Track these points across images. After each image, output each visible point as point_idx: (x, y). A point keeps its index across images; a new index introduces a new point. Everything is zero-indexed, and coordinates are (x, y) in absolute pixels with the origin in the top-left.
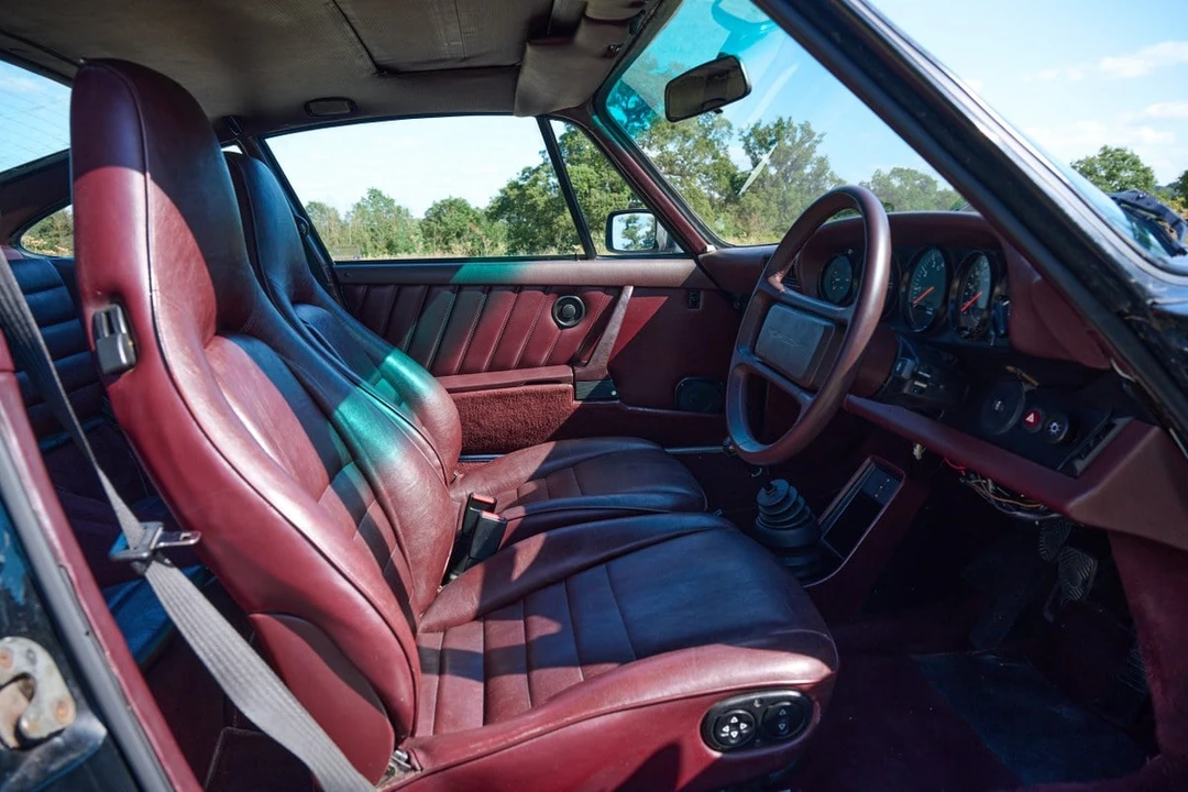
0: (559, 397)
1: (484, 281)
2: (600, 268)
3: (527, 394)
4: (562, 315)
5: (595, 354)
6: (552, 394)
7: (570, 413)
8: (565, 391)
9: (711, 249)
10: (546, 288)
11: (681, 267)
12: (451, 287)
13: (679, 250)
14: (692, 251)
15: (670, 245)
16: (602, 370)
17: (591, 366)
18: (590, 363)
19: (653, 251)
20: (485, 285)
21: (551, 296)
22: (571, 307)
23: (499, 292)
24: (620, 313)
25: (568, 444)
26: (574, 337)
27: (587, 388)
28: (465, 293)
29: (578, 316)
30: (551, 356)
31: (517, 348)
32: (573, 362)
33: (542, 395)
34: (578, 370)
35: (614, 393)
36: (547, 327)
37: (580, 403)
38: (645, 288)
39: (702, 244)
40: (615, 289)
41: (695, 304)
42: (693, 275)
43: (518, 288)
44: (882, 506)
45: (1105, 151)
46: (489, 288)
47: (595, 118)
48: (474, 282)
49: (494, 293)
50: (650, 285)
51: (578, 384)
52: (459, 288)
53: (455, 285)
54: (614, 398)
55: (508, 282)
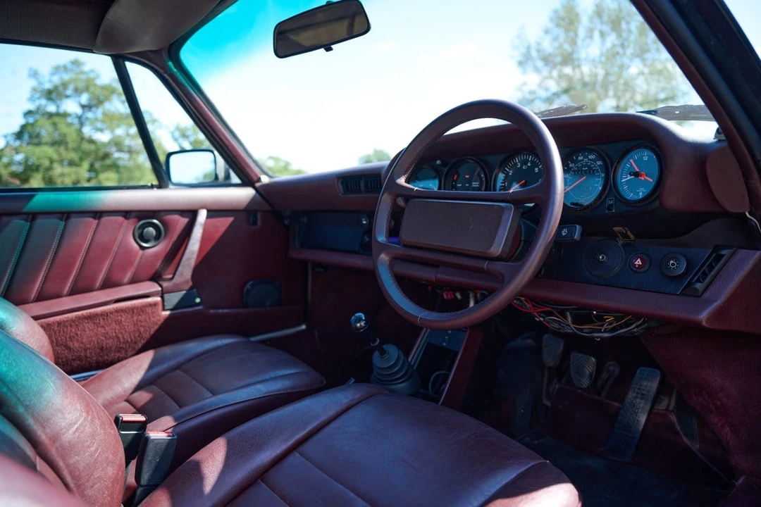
0: (149, 310)
1: (63, 210)
2: (170, 196)
3: (117, 311)
4: (143, 238)
5: (180, 269)
6: (142, 309)
7: (160, 323)
8: (155, 304)
9: (265, 180)
10: (127, 214)
11: (244, 194)
12: (25, 216)
13: (235, 179)
14: (247, 180)
15: (228, 177)
16: (187, 282)
17: (177, 279)
18: (176, 277)
19: (215, 182)
20: (62, 213)
21: (132, 221)
22: (151, 229)
23: (76, 219)
24: (197, 233)
25: (167, 350)
26: (156, 255)
27: (173, 299)
28: (40, 221)
29: (158, 237)
30: (135, 274)
31: (100, 271)
32: (156, 278)
33: (132, 310)
34: (165, 284)
35: (198, 300)
36: (129, 251)
37: (167, 313)
38: (215, 212)
39: (256, 175)
40: (192, 214)
41: (255, 223)
42: (253, 200)
43: (98, 214)
44: (458, 353)
46: (66, 215)
47: (170, 64)
48: (46, 210)
49: (73, 221)
50: (227, 208)
51: (166, 296)
52: (33, 216)
53: (28, 214)
54: (198, 304)
55: (90, 209)
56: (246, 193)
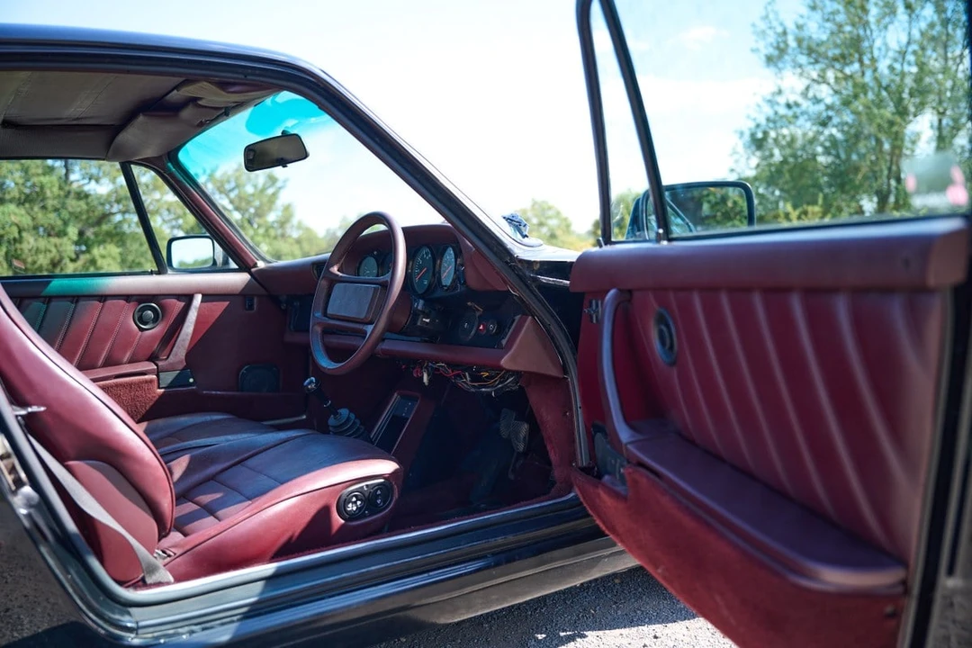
0: (146, 386)
1: (74, 294)
2: (170, 281)
3: (117, 385)
4: (141, 320)
5: (175, 349)
6: (139, 384)
7: (155, 399)
8: (151, 381)
9: (261, 265)
10: (128, 297)
11: (239, 279)
12: (43, 299)
13: (233, 265)
14: (244, 266)
15: (226, 262)
16: (181, 362)
17: (172, 359)
18: (171, 357)
19: (214, 268)
20: (73, 297)
21: (132, 304)
22: (150, 312)
23: (84, 303)
24: (192, 316)
25: (160, 422)
26: (153, 337)
27: (168, 378)
28: (54, 304)
29: (156, 320)
30: (134, 354)
31: (103, 349)
32: (153, 358)
33: (130, 385)
34: (160, 363)
35: (191, 380)
36: (129, 332)
37: (163, 390)
38: (209, 297)
39: (253, 261)
40: (187, 298)
41: (251, 307)
42: (248, 285)
43: (103, 298)
45: (535, 203)
46: (76, 298)
47: (170, 164)
48: (62, 294)
49: (82, 303)
50: (222, 292)
51: (162, 375)
52: (49, 299)
53: (45, 297)
54: (191, 384)
55: (96, 293)
56: (243, 278)
